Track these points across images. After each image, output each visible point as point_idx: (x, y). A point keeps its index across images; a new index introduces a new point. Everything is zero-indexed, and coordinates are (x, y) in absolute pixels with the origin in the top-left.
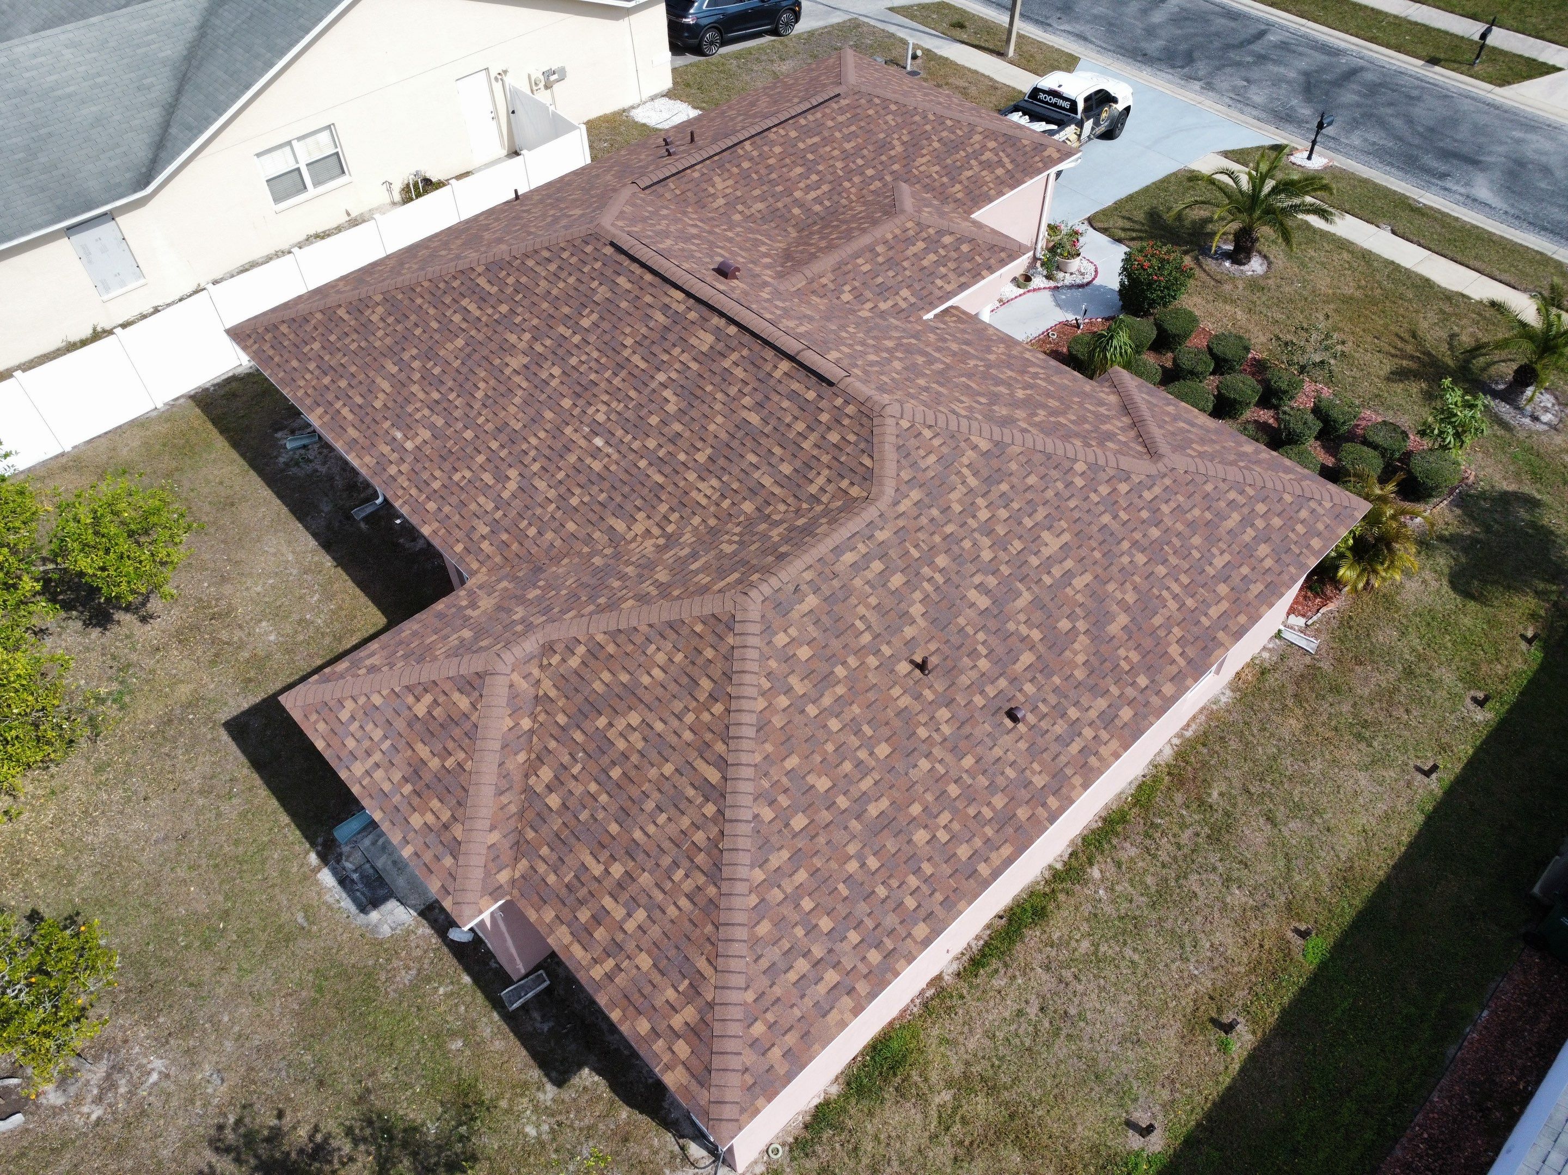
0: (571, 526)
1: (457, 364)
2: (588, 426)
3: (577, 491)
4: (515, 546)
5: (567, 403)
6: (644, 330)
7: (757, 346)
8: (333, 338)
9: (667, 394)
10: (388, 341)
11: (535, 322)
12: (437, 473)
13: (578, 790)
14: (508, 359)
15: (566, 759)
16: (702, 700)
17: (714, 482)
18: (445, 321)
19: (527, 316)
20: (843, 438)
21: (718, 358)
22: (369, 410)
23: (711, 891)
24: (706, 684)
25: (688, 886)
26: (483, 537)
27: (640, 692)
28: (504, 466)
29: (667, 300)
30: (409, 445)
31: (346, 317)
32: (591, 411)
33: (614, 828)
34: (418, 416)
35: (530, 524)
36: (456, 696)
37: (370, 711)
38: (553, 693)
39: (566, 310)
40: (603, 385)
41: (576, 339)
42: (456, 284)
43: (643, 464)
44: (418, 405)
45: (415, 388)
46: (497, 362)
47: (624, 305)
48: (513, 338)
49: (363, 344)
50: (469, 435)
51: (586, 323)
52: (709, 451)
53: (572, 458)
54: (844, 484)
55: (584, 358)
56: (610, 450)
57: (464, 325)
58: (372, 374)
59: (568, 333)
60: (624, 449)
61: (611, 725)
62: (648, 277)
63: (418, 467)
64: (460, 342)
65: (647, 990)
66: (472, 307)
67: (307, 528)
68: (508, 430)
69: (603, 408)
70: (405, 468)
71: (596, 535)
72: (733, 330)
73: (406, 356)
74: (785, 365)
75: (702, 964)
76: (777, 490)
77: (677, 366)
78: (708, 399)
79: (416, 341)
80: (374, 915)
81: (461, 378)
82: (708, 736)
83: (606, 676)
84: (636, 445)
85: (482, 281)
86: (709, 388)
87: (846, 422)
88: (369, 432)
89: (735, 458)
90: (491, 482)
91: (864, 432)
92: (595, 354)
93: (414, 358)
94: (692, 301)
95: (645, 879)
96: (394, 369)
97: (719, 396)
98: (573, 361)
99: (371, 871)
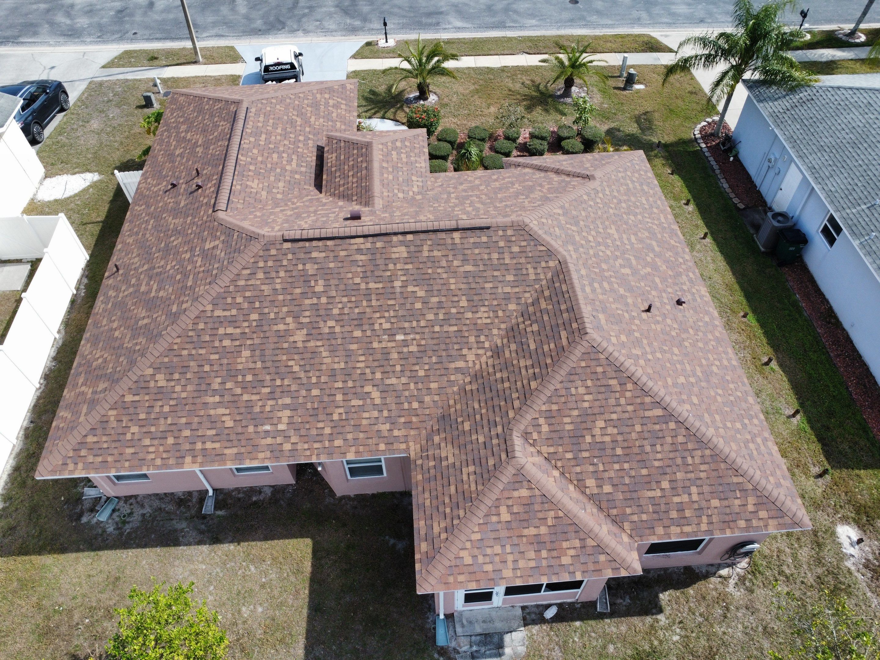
0: (433, 386)
1: (259, 365)
2: (384, 335)
3: (417, 368)
4: (414, 419)
5: (358, 333)
6: (359, 269)
7: (432, 236)
8: (142, 416)
9: (410, 289)
10: (189, 388)
11: (285, 309)
12: (320, 425)
13: (612, 474)
14: (291, 339)
15: (591, 469)
16: (619, 390)
17: (483, 309)
18: (220, 350)
19: (276, 310)
20: (520, 246)
21: (418, 254)
22: (226, 431)
23: (708, 452)
24: (613, 382)
25: (697, 460)
26: (390, 430)
27: (589, 411)
28: (359, 390)
29: (356, 247)
30: (281, 427)
31: (137, 398)
32: (377, 327)
33: (644, 472)
34: (268, 408)
35: (410, 403)
36: (516, 494)
37: (480, 545)
38: (552, 450)
39: (298, 291)
40: (368, 310)
41: (324, 300)
42: (201, 326)
43: (437, 329)
44: (260, 403)
45: (246, 397)
46: (286, 345)
47: (332, 265)
48: (281, 327)
49: (172, 403)
50: (315, 392)
51: (319, 288)
52: (464, 298)
53: (395, 356)
54: (543, 264)
55: (340, 306)
56: (412, 336)
57: (237, 343)
58: (202, 413)
59: (315, 301)
60: (419, 330)
61: (593, 436)
62: (329, 243)
63: (303, 432)
64: (246, 353)
65: (728, 511)
66: (230, 330)
67: (189, 544)
68: (338, 372)
69: (383, 321)
70: (294, 439)
71: (453, 378)
72: (410, 237)
73: (216, 386)
74: (456, 235)
75: (735, 480)
76: (517, 290)
77: (400, 273)
78: (436, 276)
79: (213, 374)
80: (508, 651)
81: (272, 370)
82: (638, 400)
83: (567, 420)
84: (423, 323)
85: (217, 313)
86: (430, 271)
87: (514, 239)
88: (243, 443)
89: (482, 291)
90: (361, 403)
91: (527, 237)
92: (345, 300)
93: (223, 383)
94: (370, 239)
95: (680, 475)
96: (217, 399)
97: (439, 271)
98: (336, 311)
99: (478, 638)
